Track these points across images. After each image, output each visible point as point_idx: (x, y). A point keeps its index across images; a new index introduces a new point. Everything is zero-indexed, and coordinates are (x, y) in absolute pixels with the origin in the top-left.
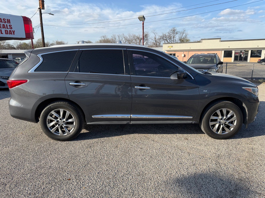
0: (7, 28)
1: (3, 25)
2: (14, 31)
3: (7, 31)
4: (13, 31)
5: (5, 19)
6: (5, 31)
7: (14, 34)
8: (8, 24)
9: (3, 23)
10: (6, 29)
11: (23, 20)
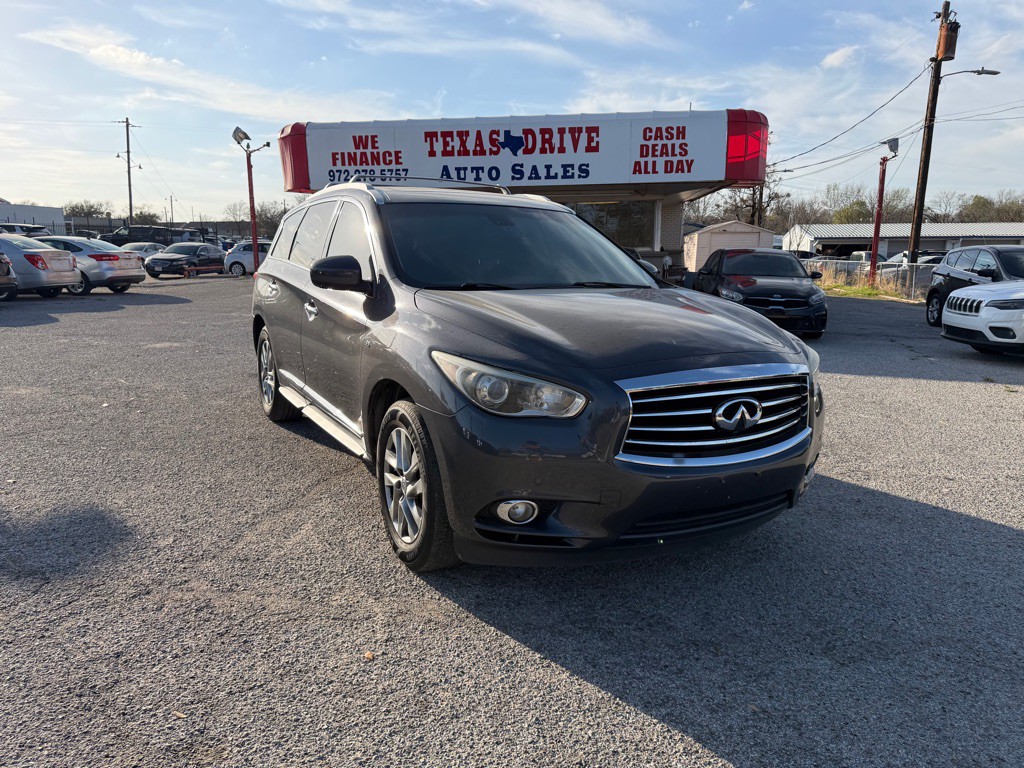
0: (673, 155)
1: (664, 146)
2: (692, 161)
3: (672, 163)
4: (687, 161)
5: (672, 129)
6: (666, 162)
7: (689, 171)
8: (677, 143)
9: (665, 141)
10: (670, 158)
11: (728, 122)
